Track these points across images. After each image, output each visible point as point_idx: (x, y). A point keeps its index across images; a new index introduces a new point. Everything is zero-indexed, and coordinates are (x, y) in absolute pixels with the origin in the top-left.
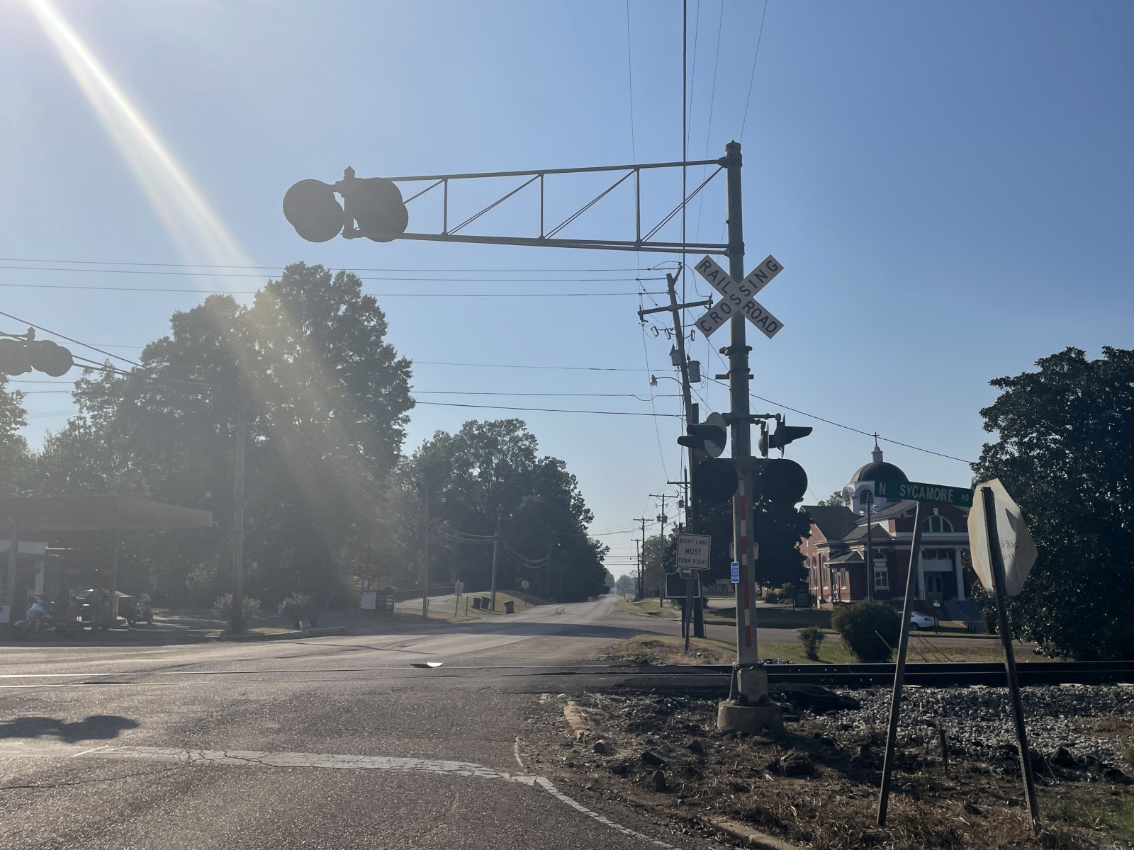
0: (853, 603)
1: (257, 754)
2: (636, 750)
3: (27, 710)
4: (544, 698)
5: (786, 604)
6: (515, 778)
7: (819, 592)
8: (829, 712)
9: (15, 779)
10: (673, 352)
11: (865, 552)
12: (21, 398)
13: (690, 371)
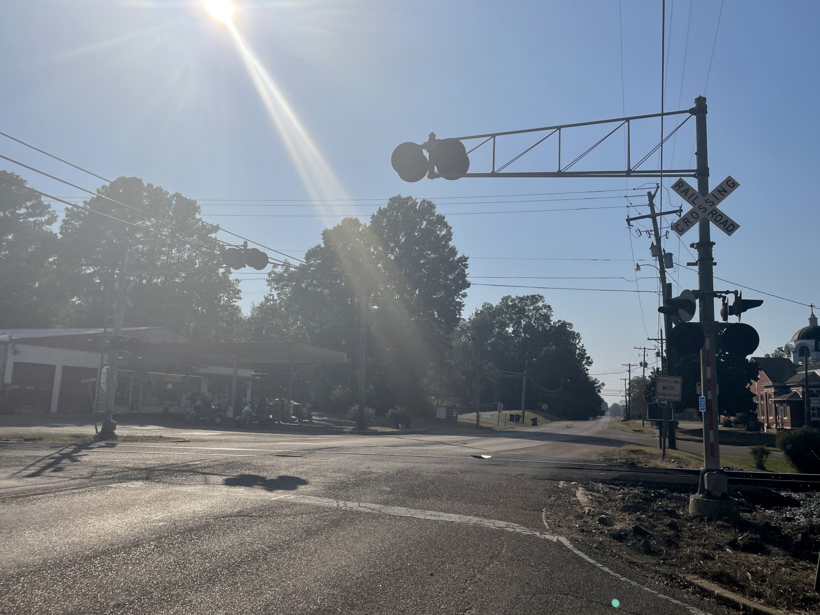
0: (793, 430)
1: (378, 506)
2: (628, 524)
3: (245, 470)
4: (561, 484)
5: (739, 428)
6: (544, 536)
7: (766, 420)
8: (776, 507)
9: (241, 511)
10: (652, 247)
11: (803, 393)
12: (238, 283)
13: (665, 260)
